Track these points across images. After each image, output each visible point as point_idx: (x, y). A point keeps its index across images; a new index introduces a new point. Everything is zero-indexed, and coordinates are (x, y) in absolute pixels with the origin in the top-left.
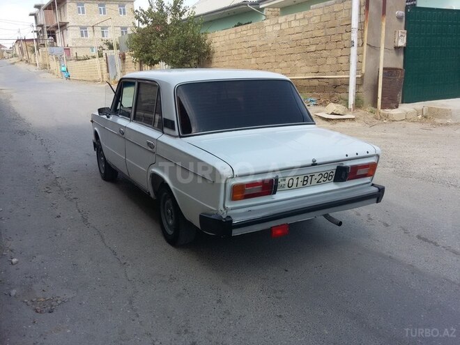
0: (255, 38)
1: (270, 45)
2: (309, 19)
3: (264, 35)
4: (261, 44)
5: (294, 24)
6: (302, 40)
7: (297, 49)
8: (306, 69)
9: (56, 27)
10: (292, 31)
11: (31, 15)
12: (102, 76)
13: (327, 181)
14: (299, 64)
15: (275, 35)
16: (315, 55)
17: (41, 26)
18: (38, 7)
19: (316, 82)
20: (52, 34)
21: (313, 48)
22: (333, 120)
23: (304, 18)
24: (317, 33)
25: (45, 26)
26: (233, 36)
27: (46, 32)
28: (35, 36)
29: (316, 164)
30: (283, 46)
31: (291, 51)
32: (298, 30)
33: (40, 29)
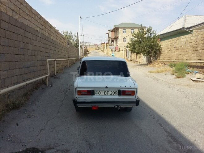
0: (177, 44)
1: (182, 47)
2: (198, 36)
3: (180, 42)
4: (179, 46)
5: (192, 38)
6: (194, 45)
7: (193, 49)
8: (196, 58)
9: (114, 38)
10: (191, 41)
11: (107, 34)
12: (124, 58)
13: (115, 94)
14: (193, 55)
15: (184, 43)
16: (199, 52)
17: (110, 38)
18: (109, 31)
19: (199, 64)
20: (113, 41)
21: (199, 49)
22: (196, 81)
23: (196, 36)
24: (200, 42)
25: (111, 38)
26: (169, 43)
27: (111, 40)
28: (107, 41)
29: (107, 88)
30: (187, 47)
31: (190, 49)
32: (193, 41)
33: (109, 39)
